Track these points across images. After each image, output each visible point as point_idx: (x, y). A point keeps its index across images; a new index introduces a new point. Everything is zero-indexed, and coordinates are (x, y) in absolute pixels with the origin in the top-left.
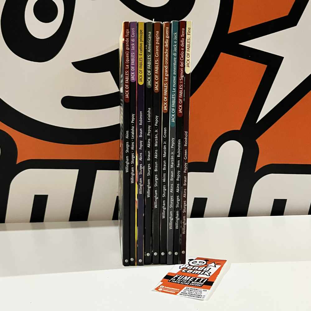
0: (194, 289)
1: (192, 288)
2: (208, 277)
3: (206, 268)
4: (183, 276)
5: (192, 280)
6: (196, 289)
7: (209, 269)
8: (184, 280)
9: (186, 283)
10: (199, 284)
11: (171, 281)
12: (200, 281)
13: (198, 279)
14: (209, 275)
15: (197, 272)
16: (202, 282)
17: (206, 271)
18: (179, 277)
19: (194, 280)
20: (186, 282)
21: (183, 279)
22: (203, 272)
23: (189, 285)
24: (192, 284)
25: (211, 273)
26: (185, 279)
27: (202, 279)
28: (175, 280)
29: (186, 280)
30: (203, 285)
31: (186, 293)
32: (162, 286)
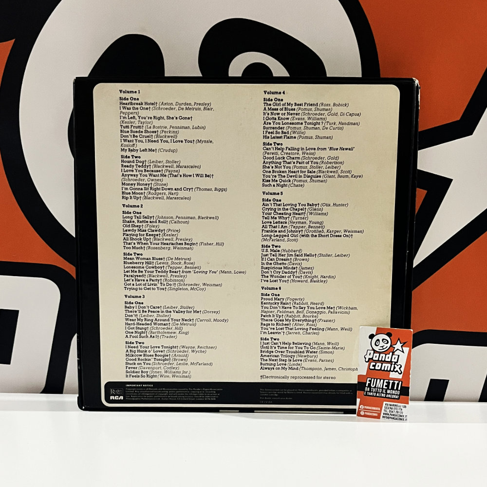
0: (394, 405)
1: (392, 403)
2: (400, 377)
3: (394, 356)
4: (375, 380)
5: (386, 386)
6: (396, 405)
7: (397, 357)
8: (378, 388)
10: (396, 395)
11: (366, 395)
12: (395, 388)
13: (391, 382)
14: (400, 372)
15: (386, 365)
16: (397, 389)
17: (395, 362)
18: (371, 381)
19: (388, 389)
20: (382, 393)
22: (393, 366)
23: (385, 397)
24: (389, 396)
25: (401, 367)
27: (396, 382)
28: (370, 391)
29: (380, 388)
30: (399, 395)
31: (388, 415)
32: (362, 407)
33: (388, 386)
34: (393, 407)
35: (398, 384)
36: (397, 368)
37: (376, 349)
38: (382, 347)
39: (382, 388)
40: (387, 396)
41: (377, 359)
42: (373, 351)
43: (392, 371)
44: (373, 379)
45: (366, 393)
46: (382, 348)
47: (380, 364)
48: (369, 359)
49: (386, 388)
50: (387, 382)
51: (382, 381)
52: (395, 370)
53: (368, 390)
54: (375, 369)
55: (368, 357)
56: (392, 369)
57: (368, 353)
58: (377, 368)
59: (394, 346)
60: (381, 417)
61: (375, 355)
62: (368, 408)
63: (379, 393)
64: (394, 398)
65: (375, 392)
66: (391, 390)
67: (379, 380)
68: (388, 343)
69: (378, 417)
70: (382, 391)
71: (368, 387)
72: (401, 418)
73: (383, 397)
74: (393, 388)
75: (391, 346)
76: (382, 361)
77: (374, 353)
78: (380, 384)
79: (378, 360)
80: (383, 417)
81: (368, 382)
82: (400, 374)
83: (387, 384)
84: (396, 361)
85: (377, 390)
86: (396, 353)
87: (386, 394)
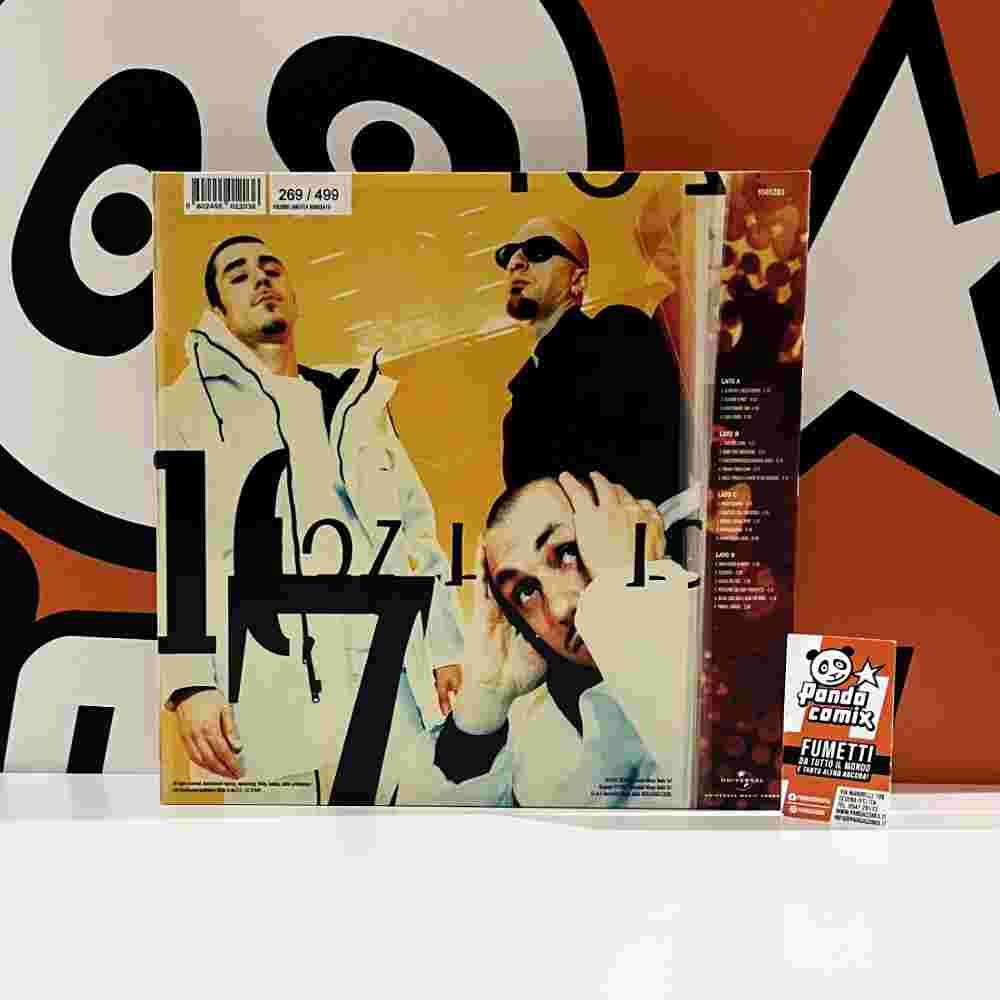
0: (858, 794)
1: (854, 790)
2: (871, 736)
3: (857, 695)
4: (820, 742)
5: (842, 754)
6: (863, 794)
7: (863, 696)
8: (825, 758)
9: (835, 774)
10: (863, 773)
12: (861, 759)
13: (853, 746)
14: (871, 727)
15: (843, 712)
16: (865, 761)
17: (861, 708)
18: (810, 744)
19: (846, 759)
20: (833, 768)
21: (823, 756)
22: (856, 714)
23: (841, 778)
24: (849, 775)
25: (872, 716)
26: (827, 756)
27: (863, 747)
28: (809, 765)
29: (830, 759)
30: (870, 773)
31: (847, 812)
32: (793, 797)
33: (845, 754)
34: (857, 798)
35: (867, 751)
36: (865, 719)
37: (822, 679)
38: (834, 675)
39: (835, 759)
40: (844, 774)
41: (823, 700)
42: (814, 685)
43: (855, 725)
44: (815, 742)
45: (802, 769)
46: (832, 678)
47: (829, 711)
48: (807, 700)
49: (842, 758)
50: (843, 747)
51: (834, 744)
52: (861, 722)
53: (806, 763)
54: (818, 720)
55: (804, 696)
56: (854, 721)
57: (805, 689)
58: (823, 718)
59: (859, 674)
60: (832, 818)
61: (819, 691)
62: (806, 798)
63: (828, 768)
64: (858, 780)
65: (819, 767)
66: (851, 762)
67: (826, 743)
68: (845, 667)
69: (826, 818)
70: (834, 764)
71: (804, 757)
72: (874, 821)
73: (836, 777)
74: (855, 759)
75: (852, 673)
76: (833, 704)
77: (817, 688)
78: (829, 750)
79: (826, 703)
80: (837, 817)
81: (805, 747)
82: (871, 730)
83: (843, 751)
84: (862, 703)
85: (824, 762)
86: (862, 688)
87: (843, 770)
